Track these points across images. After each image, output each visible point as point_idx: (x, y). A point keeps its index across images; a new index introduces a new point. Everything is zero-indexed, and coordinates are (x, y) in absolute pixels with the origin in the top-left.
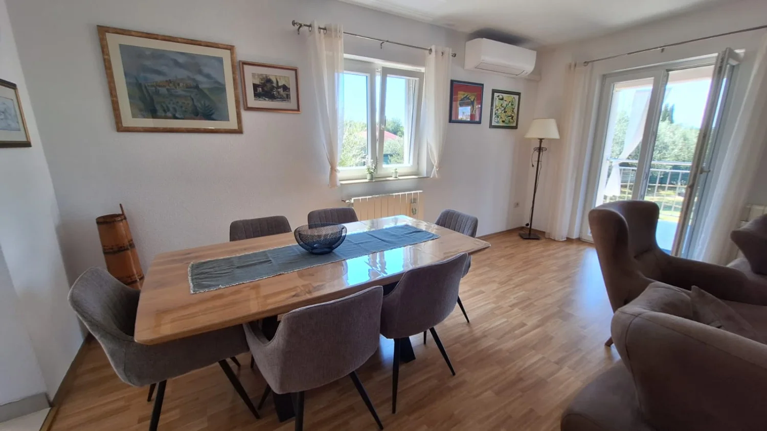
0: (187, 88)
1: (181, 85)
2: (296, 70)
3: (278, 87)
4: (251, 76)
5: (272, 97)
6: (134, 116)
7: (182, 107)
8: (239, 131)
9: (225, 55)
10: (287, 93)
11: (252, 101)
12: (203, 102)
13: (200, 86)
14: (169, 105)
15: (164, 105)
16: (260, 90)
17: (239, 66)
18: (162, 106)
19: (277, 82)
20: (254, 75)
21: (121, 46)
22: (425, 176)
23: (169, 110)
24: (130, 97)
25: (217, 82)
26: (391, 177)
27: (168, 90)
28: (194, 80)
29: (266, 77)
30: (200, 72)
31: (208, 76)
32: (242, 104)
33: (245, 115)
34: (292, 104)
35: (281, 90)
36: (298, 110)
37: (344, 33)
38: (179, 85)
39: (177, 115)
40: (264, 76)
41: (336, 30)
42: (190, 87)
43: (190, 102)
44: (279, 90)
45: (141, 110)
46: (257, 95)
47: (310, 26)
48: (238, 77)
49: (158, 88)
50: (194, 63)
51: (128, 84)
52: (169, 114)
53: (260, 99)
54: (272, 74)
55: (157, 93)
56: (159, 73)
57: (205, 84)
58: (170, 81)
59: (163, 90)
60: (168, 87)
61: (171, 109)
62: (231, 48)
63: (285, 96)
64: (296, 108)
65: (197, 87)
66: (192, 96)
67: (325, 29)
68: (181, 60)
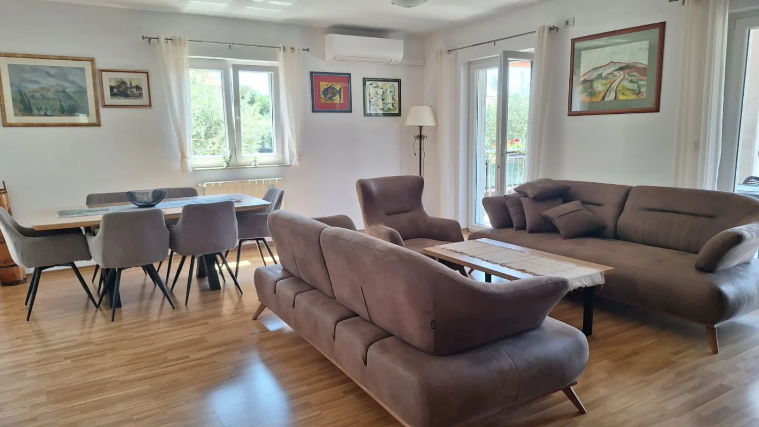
0: (57, 92)
1: (52, 90)
2: (147, 73)
3: (132, 87)
4: (108, 81)
5: (125, 95)
6: (16, 115)
7: (51, 107)
8: (98, 124)
9: (87, 66)
10: (139, 92)
11: (109, 100)
12: (68, 103)
13: (66, 91)
14: (42, 106)
15: (38, 106)
16: (115, 90)
17: (98, 74)
18: (36, 107)
19: (131, 83)
20: (110, 79)
21: (9, 65)
22: (288, 164)
23: (41, 109)
24: (14, 100)
25: (81, 87)
26: (251, 165)
27: (41, 94)
28: (62, 86)
29: (121, 80)
30: (67, 80)
31: (73, 82)
32: (100, 103)
33: (103, 111)
34: (144, 100)
35: (134, 90)
36: (150, 105)
37: (189, 41)
38: (50, 90)
39: (48, 113)
40: (120, 80)
41: (180, 40)
42: (59, 92)
43: (59, 103)
44: (133, 90)
45: (21, 110)
46: (113, 95)
47: (157, 38)
48: (97, 81)
49: (34, 93)
50: (62, 74)
51: (13, 92)
52: (42, 113)
53: (116, 98)
54: (125, 77)
55: (33, 97)
56: (36, 82)
57: (70, 89)
58: (43, 88)
59: (38, 95)
60: (42, 93)
61: (43, 108)
62: (92, 60)
63: (138, 94)
64: (148, 104)
65: (64, 91)
66: (60, 98)
67: (171, 40)
68: (52, 71)
